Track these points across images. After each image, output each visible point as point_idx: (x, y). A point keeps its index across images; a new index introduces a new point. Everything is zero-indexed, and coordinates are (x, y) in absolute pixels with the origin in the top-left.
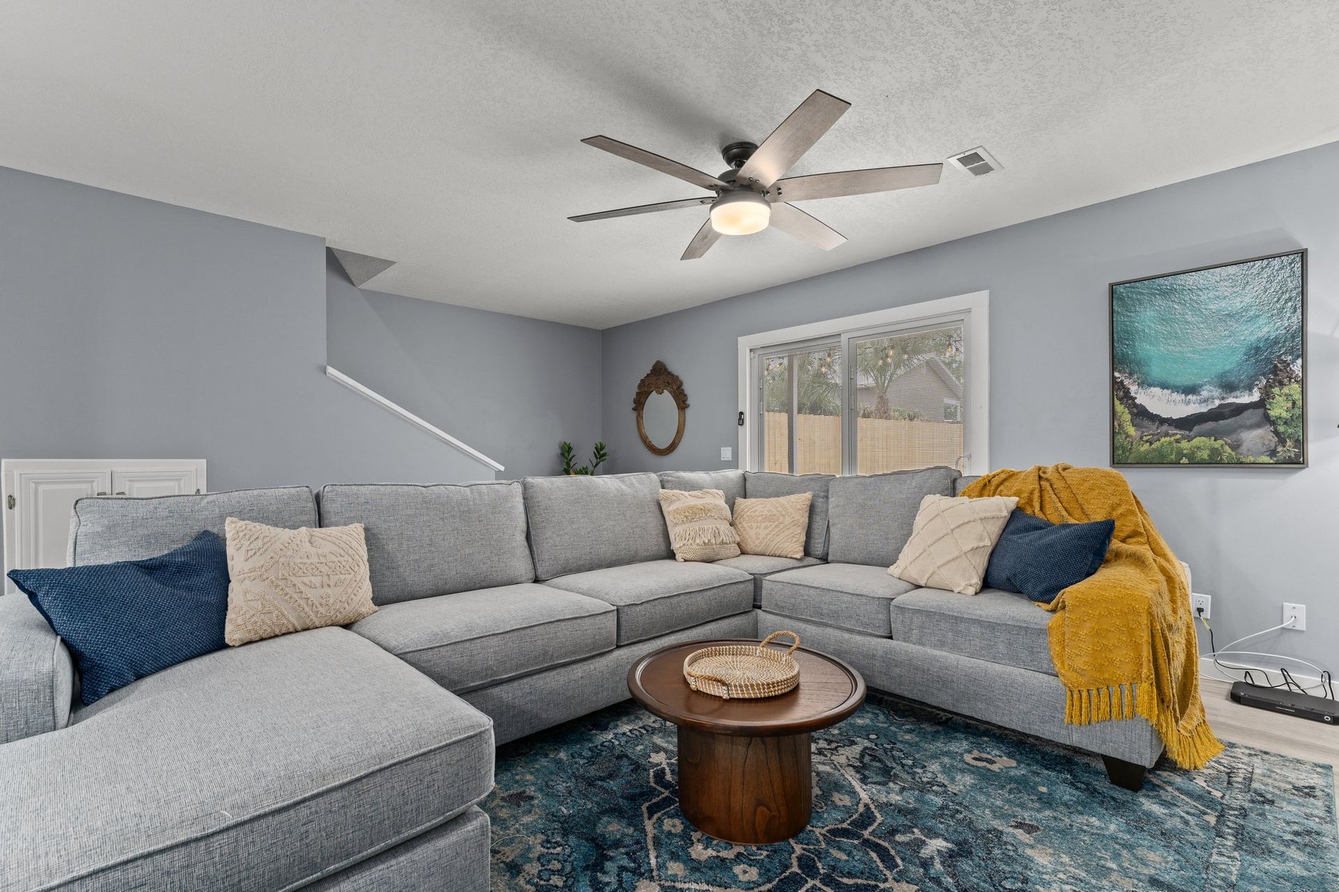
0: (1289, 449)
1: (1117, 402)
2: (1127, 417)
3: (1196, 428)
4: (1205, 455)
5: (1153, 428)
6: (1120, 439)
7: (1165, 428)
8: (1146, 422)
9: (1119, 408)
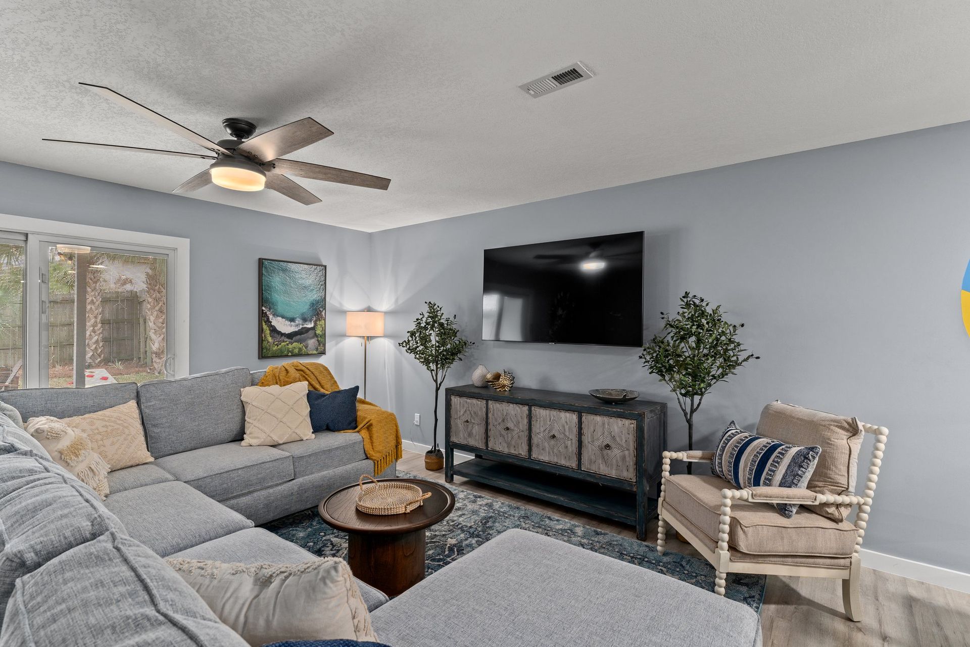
0: (321, 349)
1: (264, 324)
2: (268, 332)
3: (294, 338)
4: (296, 351)
5: (278, 337)
6: (265, 343)
7: (283, 338)
8: (276, 335)
9: (265, 327)
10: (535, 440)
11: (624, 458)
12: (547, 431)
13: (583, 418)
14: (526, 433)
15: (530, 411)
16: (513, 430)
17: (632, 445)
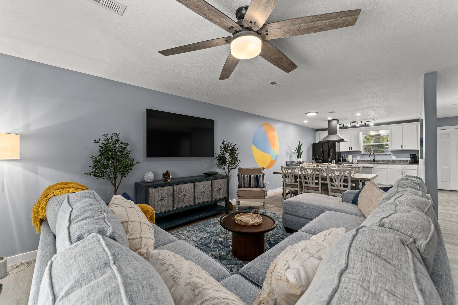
10: (196, 195)
11: (224, 191)
12: (201, 191)
13: (213, 182)
14: (193, 194)
15: (194, 185)
16: (187, 195)
17: (226, 187)
